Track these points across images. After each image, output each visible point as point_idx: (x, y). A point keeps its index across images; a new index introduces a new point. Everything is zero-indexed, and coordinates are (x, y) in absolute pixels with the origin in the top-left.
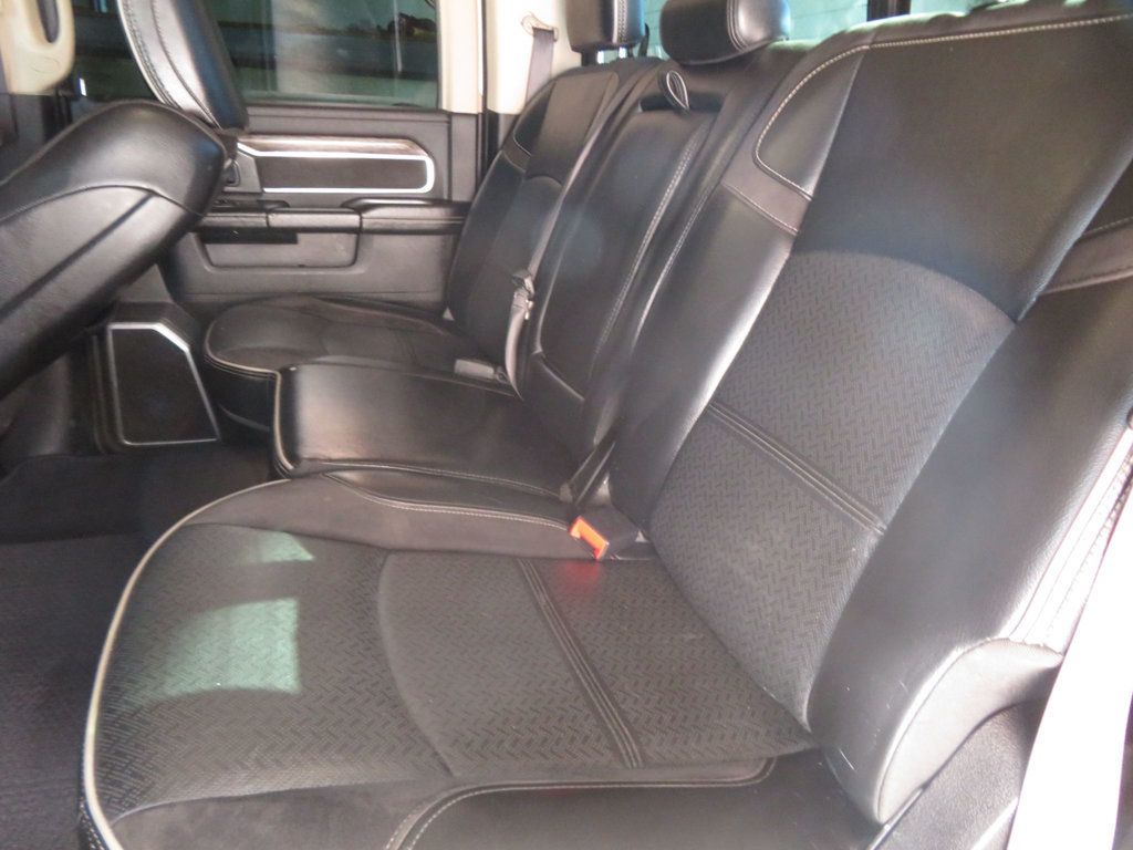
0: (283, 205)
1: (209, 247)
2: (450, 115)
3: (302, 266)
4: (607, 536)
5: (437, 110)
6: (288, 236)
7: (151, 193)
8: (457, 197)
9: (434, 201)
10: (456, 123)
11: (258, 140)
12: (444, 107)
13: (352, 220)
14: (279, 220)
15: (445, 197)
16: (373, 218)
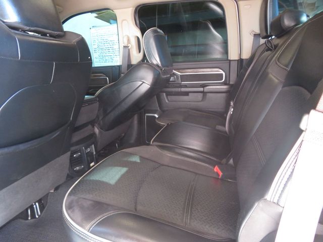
0: (186, 86)
1: (169, 97)
2: (230, 61)
3: (189, 101)
4: (222, 172)
5: (227, 60)
6: (187, 94)
7: (143, 82)
8: (231, 83)
9: (225, 83)
10: (232, 62)
11: (181, 71)
12: (229, 59)
13: (201, 89)
14: (183, 90)
15: (228, 83)
16: (207, 89)
